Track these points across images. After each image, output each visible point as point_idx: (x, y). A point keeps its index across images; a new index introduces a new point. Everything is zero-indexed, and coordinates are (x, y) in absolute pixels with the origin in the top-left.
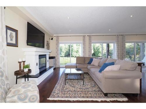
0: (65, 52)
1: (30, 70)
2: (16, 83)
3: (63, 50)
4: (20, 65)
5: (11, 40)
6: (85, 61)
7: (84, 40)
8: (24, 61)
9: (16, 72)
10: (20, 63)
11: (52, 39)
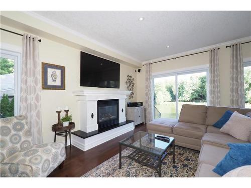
0: (191, 91)
1: (74, 123)
2: (55, 142)
3: (186, 89)
4: (59, 116)
5: (54, 81)
8: (67, 110)
9: (54, 126)
10: (59, 112)
11: (139, 71)
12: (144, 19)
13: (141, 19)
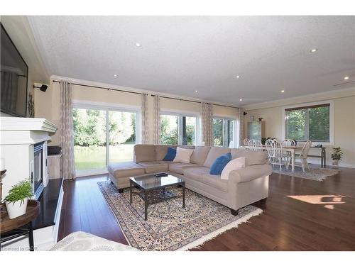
6: (156, 154)
7: (144, 104)
11: (44, 88)
12: (141, 46)
13: (138, 45)
